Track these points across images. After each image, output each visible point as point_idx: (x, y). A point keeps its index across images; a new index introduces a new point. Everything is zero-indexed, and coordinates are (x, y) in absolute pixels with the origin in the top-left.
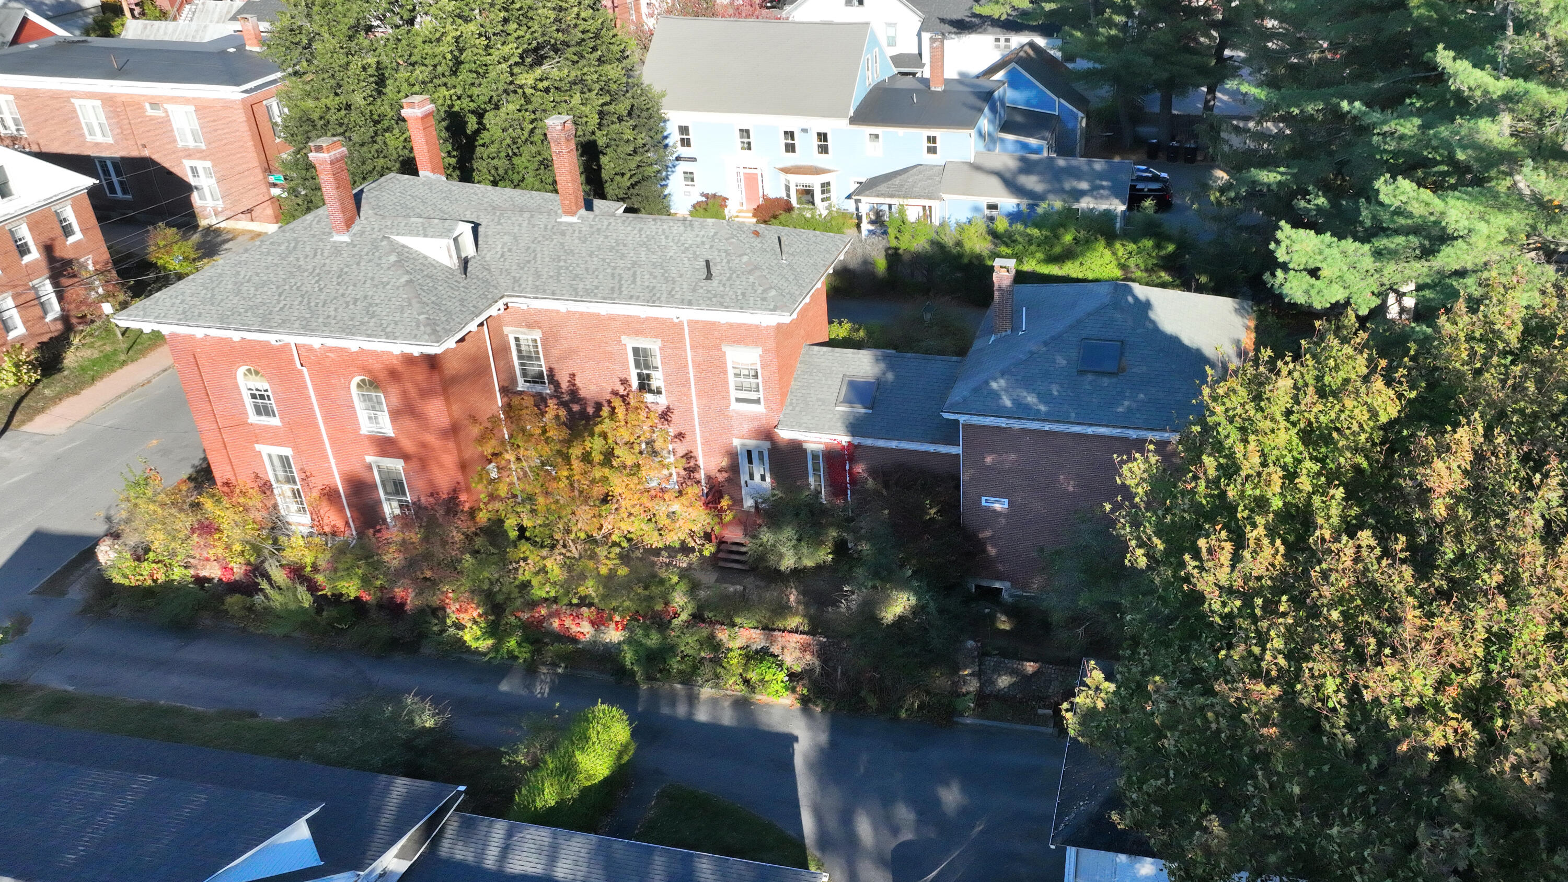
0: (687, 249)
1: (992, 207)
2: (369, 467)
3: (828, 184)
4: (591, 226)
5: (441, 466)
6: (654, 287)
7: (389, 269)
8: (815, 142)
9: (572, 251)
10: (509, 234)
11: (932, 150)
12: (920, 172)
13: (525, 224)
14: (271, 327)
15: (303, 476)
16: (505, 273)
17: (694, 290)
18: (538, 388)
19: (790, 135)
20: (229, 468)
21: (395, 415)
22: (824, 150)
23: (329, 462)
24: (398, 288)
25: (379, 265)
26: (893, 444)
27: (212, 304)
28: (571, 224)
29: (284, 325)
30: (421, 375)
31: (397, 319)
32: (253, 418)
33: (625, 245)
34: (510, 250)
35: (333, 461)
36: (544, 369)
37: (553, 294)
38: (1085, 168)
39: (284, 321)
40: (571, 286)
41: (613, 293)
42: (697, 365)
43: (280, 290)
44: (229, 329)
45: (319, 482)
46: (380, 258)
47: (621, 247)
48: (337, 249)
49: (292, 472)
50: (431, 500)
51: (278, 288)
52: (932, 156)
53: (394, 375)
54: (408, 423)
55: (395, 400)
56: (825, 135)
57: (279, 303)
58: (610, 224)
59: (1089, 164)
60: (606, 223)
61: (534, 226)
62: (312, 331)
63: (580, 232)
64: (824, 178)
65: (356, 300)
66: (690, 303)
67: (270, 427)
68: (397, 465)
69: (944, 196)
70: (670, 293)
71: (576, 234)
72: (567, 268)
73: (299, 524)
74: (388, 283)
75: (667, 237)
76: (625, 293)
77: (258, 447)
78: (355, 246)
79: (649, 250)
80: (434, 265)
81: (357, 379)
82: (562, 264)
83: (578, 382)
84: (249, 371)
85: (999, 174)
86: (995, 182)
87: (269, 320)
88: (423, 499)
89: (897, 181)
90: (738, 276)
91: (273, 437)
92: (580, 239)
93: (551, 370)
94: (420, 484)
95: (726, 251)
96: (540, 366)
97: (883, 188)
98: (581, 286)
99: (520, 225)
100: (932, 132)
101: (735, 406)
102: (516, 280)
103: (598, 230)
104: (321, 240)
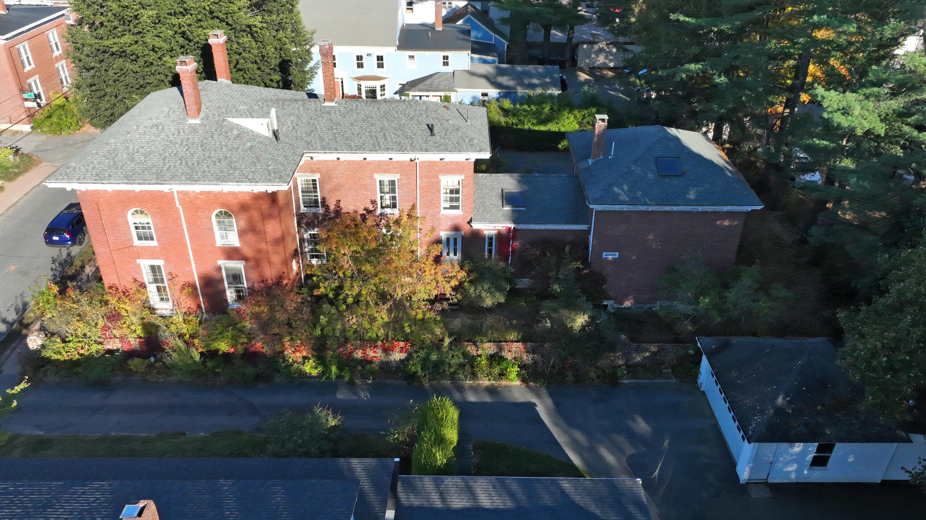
0: (412, 118)
1: (485, 95)
2: (219, 269)
3: (384, 86)
4: (346, 108)
5: (270, 263)
6: (400, 142)
7: (235, 139)
8: (376, 62)
9: (339, 123)
10: (293, 115)
11: (446, 64)
12: (440, 77)
13: (301, 108)
14: (166, 181)
15: (170, 277)
16: (299, 139)
17: (426, 142)
18: (314, 210)
19: (359, 58)
20: (115, 277)
21: (242, 234)
22: (380, 66)
23: (191, 266)
24: (246, 151)
25: (227, 137)
26: (543, 227)
27: (116, 168)
28: (332, 107)
29: (173, 178)
30: (265, 205)
31: (253, 170)
32: (137, 243)
33: (372, 118)
34: (297, 125)
35: (193, 266)
36: (319, 198)
37: (337, 150)
38: (533, 71)
39: (173, 176)
40: (346, 144)
41: (375, 147)
42: (422, 189)
43: (163, 156)
44: (134, 183)
45: (182, 280)
46: (226, 132)
47: (369, 119)
48: (194, 129)
49: (162, 276)
50: (262, 285)
51: (160, 155)
52: (446, 67)
53: (244, 208)
54: (251, 238)
55: (243, 223)
56: (382, 57)
57: (165, 164)
58: (357, 106)
59: (536, 69)
60: (355, 106)
61: (308, 109)
62: (196, 181)
63: (340, 111)
64: (381, 82)
65: (220, 161)
66: (427, 150)
67: (149, 247)
68: (239, 265)
69: (457, 89)
70: (411, 145)
71: (338, 113)
72: (339, 134)
73: (163, 309)
74: (238, 148)
75: (397, 112)
76: (383, 146)
77: (138, 261)
78: (205, 126)
79: (388, 120)
80: (258, 136)
81: (216, 211)
82: (335, 131)
83: (342, 204)
84: (136, 211)
85: (486, 77)
86: (483, 81)
87: (162, 176)
88: (256, 285)
89: (428, 82)
90: (450, 133)
91: (150, 253)
92: (341, 116)
93: (324, 199)
94: (254, 276)
95: (437, 118)
96: (317, 196)
97: (421, 86)
98: (353, 144)
99: (298, 109)
100: (446, 53)
101: (443, 212)
102: (308, 143)
103: (351, 110)
104: (180, 123)
